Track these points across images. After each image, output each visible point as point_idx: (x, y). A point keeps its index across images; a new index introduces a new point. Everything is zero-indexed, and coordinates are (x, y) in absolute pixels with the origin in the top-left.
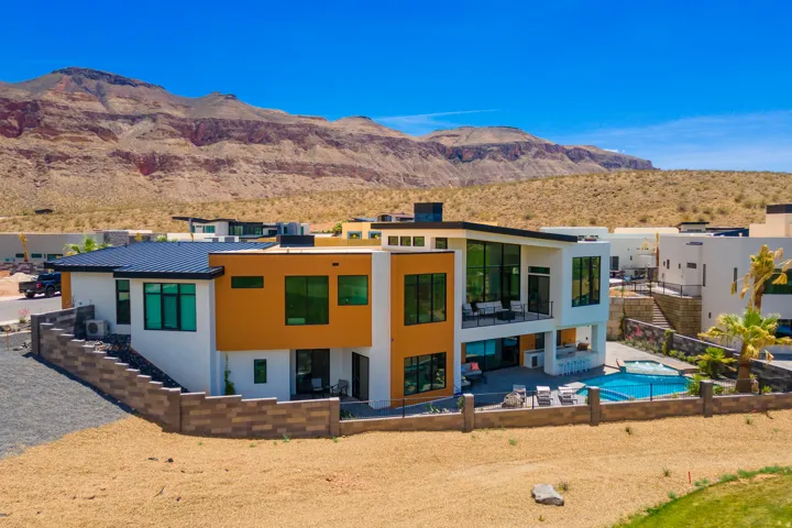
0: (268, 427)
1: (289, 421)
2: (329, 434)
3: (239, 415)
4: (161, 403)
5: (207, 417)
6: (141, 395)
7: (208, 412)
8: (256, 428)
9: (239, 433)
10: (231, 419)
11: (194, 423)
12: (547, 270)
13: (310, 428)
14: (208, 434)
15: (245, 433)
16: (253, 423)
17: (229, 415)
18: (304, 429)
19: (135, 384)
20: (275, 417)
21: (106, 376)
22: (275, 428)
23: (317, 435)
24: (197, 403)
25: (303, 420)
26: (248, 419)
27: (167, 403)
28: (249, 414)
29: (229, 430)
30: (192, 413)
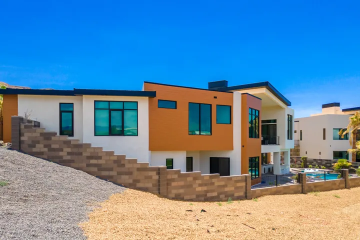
0: (215, 194)
1: (226, 189)
2: (246, 197)
3: (200, 185)
4: (151, 177)
5: (182, 187)
6: (130, 173)
7: (182, 183)
8: (209, 195)
9: (200, 198)
10: (195, 188)
11: (174, 192)
12: (275, 121)
13: (236, 195)
14: (183, 199)
15: (203, 199)
16: (207, 192)
17: (194, 186)
18: (233, 195)
19: (123, 165)
20: (219, 186)
21: (93, 161)
22: (219, 194)
23: (239, 198)
24: (176, 176)
25: (233, 189)
26: (205, 188)
27: (156, 177)
28: (206, 185)
29: (194, 197)
30: (174, 184)
